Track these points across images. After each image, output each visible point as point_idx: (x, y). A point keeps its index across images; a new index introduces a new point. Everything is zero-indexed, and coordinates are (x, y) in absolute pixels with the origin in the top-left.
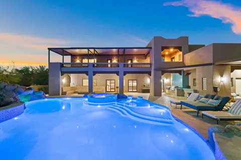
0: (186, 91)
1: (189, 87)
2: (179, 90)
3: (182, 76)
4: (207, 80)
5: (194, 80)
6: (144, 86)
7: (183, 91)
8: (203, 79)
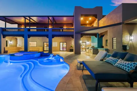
0: (100, 50)
1: (103, 47)
2: (95, 49)
3: (97, 38)
4: (116, 39)
5: (107, 41)
6: (72, 47)
7: (97, 50)
8: (113, 38)
